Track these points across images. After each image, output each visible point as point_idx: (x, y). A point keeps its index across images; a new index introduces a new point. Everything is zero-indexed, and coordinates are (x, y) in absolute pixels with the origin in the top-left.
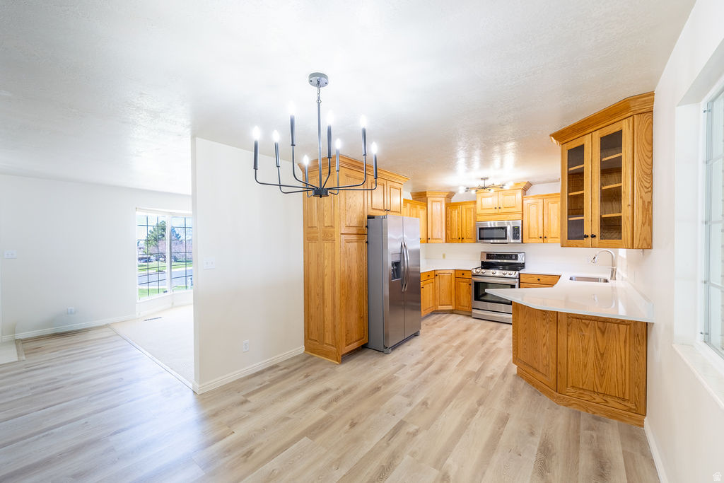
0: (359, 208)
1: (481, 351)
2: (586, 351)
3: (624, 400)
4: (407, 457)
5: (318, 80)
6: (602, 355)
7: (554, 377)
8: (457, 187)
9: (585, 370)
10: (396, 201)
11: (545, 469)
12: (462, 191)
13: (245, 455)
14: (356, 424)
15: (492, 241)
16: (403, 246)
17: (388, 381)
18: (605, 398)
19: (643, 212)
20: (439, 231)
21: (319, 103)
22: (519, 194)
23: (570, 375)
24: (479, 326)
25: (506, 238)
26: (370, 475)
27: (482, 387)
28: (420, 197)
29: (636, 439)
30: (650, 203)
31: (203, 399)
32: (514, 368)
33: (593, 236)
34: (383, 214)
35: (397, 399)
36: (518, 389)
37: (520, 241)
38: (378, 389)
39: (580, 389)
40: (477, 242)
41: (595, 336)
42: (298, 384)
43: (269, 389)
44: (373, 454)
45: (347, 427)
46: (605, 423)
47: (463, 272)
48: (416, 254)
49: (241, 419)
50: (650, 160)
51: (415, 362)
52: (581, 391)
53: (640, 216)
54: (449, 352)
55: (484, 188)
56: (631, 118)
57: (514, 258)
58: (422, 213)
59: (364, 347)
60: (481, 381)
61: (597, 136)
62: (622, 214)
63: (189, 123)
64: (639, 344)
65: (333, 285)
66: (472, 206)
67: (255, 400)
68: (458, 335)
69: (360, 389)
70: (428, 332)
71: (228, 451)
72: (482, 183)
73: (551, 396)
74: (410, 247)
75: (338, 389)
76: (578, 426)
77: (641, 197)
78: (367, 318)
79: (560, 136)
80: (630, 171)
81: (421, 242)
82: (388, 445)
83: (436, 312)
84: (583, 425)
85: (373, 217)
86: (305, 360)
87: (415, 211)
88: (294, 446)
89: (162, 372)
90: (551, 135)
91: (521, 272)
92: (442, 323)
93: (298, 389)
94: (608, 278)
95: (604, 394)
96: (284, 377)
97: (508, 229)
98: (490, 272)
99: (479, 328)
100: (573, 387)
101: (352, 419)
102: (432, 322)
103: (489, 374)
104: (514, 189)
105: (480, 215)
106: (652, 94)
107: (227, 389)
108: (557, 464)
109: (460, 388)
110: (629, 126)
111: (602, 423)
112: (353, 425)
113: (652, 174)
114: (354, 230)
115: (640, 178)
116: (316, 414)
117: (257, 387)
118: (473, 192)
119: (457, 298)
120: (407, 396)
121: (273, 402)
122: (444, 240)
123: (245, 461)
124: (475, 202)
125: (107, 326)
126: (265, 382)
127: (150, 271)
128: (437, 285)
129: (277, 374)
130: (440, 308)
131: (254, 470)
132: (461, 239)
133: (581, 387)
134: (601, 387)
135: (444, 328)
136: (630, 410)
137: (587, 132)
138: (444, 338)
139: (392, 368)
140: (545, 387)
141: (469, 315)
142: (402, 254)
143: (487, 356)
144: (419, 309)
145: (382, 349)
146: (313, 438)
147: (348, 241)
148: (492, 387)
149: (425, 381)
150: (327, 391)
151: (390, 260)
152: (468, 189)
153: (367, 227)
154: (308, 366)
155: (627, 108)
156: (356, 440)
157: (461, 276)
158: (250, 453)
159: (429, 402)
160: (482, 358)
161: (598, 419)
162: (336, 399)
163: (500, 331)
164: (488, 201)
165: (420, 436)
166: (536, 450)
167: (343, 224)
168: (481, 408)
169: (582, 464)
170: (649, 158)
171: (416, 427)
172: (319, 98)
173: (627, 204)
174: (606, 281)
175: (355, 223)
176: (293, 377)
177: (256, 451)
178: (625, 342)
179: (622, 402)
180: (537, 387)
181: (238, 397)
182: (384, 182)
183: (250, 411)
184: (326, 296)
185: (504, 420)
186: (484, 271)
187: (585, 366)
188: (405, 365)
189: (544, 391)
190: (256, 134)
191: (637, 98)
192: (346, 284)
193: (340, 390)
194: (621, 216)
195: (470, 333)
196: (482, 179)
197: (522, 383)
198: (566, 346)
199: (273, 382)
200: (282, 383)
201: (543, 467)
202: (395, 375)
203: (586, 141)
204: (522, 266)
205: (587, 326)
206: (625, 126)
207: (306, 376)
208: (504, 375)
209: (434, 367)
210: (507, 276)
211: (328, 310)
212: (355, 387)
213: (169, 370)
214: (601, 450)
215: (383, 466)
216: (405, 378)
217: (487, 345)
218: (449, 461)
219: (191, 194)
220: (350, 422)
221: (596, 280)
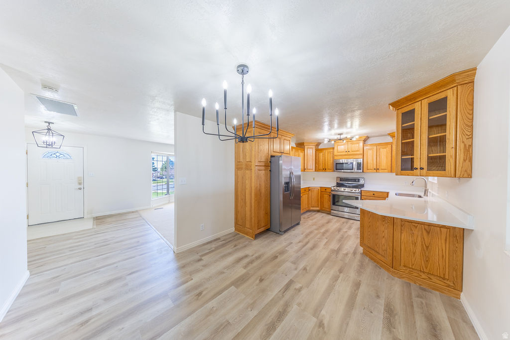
0: (266, 151)
1: (338, 237)
2: (415, 244)
3: (444, 279)
4: (295, 307)
5: (243, 70)
6: (427, 248)
7: (391, 258)
8: (324, 139)
9: (414, 256)
10: (287, 147)
11: (391, 325)
12: (326, 141)
13: (198, 295)
14: (263, 280)
15: (343, 171)
16: (291, 173)
17: (282, 252)
18: (429, 276)
19: (464, 152)
20: (311, 164)
21: (243, 84)
22: (361, 144)
23: (402, 258)
24: (335, 220)
25: (352, 169)
26: (272, 317)
27: (341, 260)
28: (301, 145)
29: (456, 308)
30: (471, 146)
31: (179, 256)
32: (361, 249)
33: (422, 169)
34: (280, 154)
35: (288, 264)
36: (364, 264)
37: (361, 171)
38: (276, 257)
39: (410, 268)
40: (334, 171)
41: (422, 234)
42: (230, 250)
43: (213, 253)
44: (274, 302)
45: (258, 281)
46: (430, 294)
47: (326, 189)
48: (299, 177)
49: (197, 271)
50: (471, 116)
51: (298, 241)
52: (411, 270)
53: (462, 155)
54: (319, 236)
55: (340, 140)
56: (455, 88)
57: (357, 181)
58: (302, 154)
59: (268, 230)
60: (340, 256)
61: (425, 103)
62: (446, 154)
63: (173, 103)
64: (457, 243)
65: (251, 194)
66: (332, 150)
67: (206, 259)
68: (323, 225)
69: (265, 256)
70: (305, 222)
71: (188, 291)
72: (339, 137)
73: (388, 270)
74: (295, 174)
75: (252, 256)
76: (411, 294)
77: (463, 142)
78: (269, 214)
79: (396, 105)
80: (453, 125)
81: (302, 171)
82: (283, 296)
83: (309, 211)
84: (414, 294)
85: (274, 156)
86: (235, 236)
87: (297, 153)
88: (226, 292)
89: (159, 239)
90: (389, 104)
91: (362, 189)
92: (313, 217)
93: (230, 254)
94: (422, 194)
95: (428, 273)
96: (223, 246)
97: (354, 164)
98: (342, 189)
99: (335, 222)
100: (405, 266)
101: (261, 276)
102: (307, 217)
103: (345, 252)
104: (358, 140)
105: (336, 156)
106: (475, 69)
107: (191, 251)
108: (400, 323)
109: (327, 260)
110: (453, 94)
111: (427, 293)
112: (261, 280)
113: (472, 125)
114: (263, 164)
115: (462, 129)
116: (240, 271)
117: (208, 251)
118: (333, 142)
119: (322, 203)
120: (294, 263)
121: (216, 261)
122: (314, 170)
123: (197, 299)
124: (333, 148)
125: (137, 211)
126: (212, 248)
127: (158, 184)
128: (310, 195)
129: (220, 244)
130: (312, 208)
131: (201, 306)
132: (325, 170)
133: (411, 267)
134: (426, 268)
135: (314, 221)
136: (449, 286)
137: (417, 100)
138: (315, 227)
139: (284, 244)
140: (383, 264)
141: (329, 214)
142: (290, 178)
143: (342, 240)
144: (299, 208)
145: (278, 232)
146: (237, 287)
147: (259, 170)
148: (347, 260)
149: (305, 254)
150: (246, 256)
151: (283, 181)
152: (330, 141)
153: (270, 162)
154: (236, 240)
155: (453, 81)
156: (263, 291)
157: (324, 190)
158: (200, 294)
159: (308, 268)
160: (340, 240)
161: (424, 290)
162: (252, 262)
163: (349, 224)
164: (341, 148)
165: (303, 292)
166: (383, 309)
167: (257, 160)
168: (341, 275)
169: (418, 324)
170: (471, 115)
171: (300, 285)
172: (243, 81)
173: (451, 146)
174: (420, 197)
175: (263, 160)
176: (228, 246)
177: (204, 293)
178: (446, 240)
179: (442, 280)
180: (378, 263)
181: (197, 257)
182: (281, 136)
183: (203, 266)
184: (247, 200)
185: (357, 285)
186: (338, 188)
187: (414, 253)
188: (292, 243)
189: (382, 266)
190: (204, 103)
191: (463, 73)
192: (258, 194)
193: (254, 257)
194: (445, 155)
195: (331, 224)
196: (339, 134)
197: (367, 260)
198: (400, 239)
199: (217, 248)
200: (221, 249)
201: (389, 324)
202: (286, 248)
203: (417, 106)
204: (362, 186)
205: (416, 227)
206: (450, 94)
207: (235, 246)
208: (355, 253)
209: (309, 245)
210: (353, 191)
211: (248, 209)
212: (262, 255)
213: (163, 238)
214: (431, 315)
215: (280, 311)
216: (292, 251)
217: (341, 233)
218: (323, 312)
219: (174, 144)
220: (260, 278)
221: (413, 196)
